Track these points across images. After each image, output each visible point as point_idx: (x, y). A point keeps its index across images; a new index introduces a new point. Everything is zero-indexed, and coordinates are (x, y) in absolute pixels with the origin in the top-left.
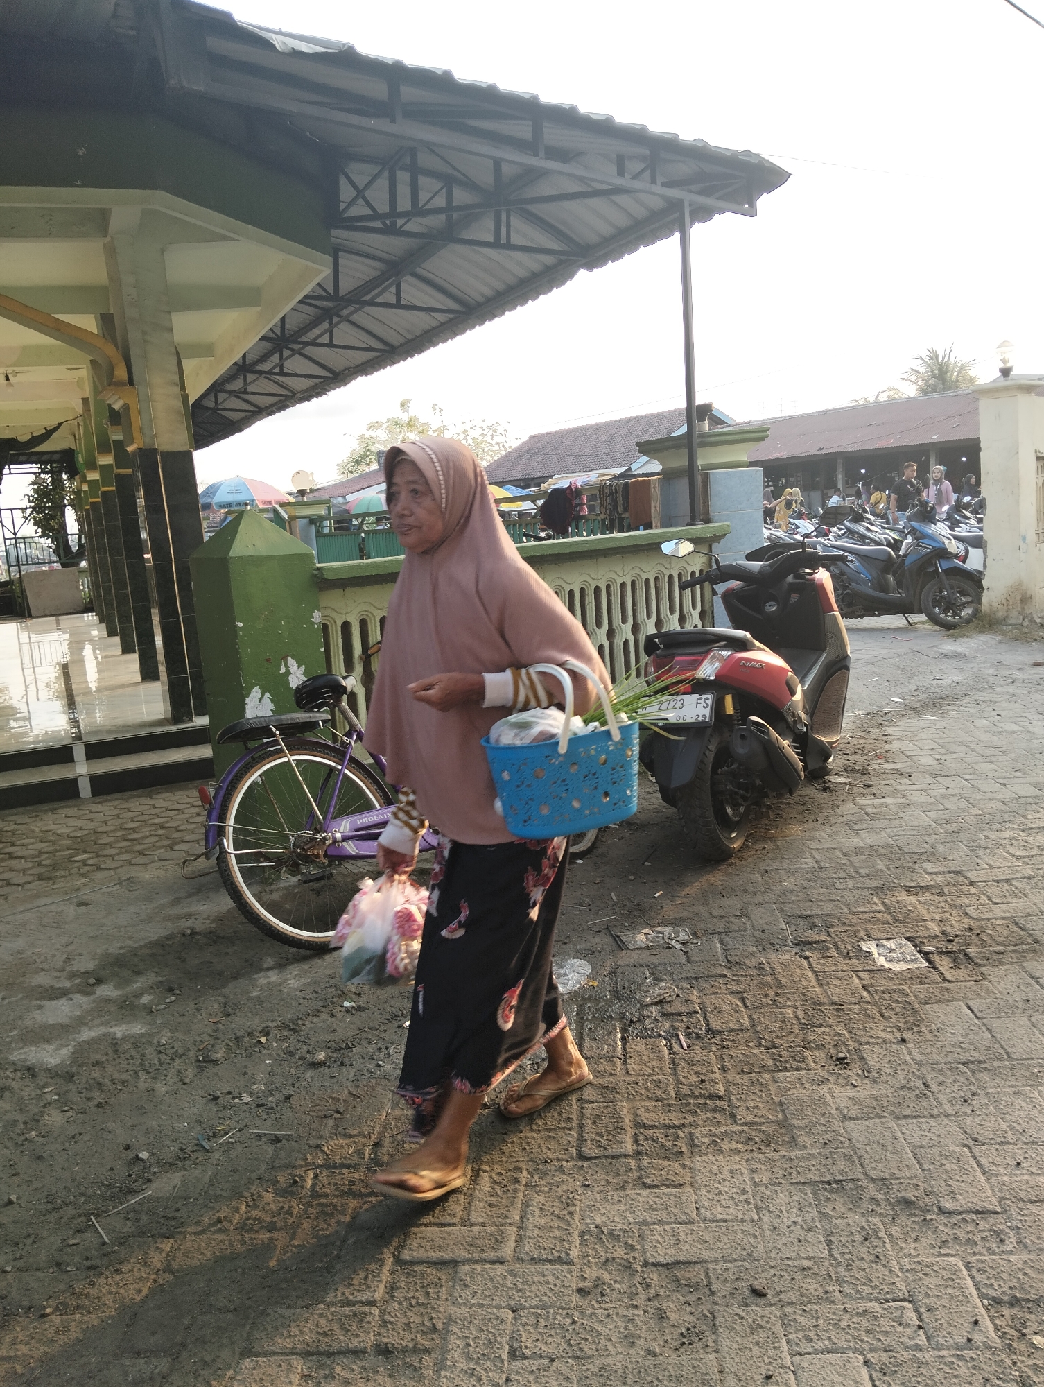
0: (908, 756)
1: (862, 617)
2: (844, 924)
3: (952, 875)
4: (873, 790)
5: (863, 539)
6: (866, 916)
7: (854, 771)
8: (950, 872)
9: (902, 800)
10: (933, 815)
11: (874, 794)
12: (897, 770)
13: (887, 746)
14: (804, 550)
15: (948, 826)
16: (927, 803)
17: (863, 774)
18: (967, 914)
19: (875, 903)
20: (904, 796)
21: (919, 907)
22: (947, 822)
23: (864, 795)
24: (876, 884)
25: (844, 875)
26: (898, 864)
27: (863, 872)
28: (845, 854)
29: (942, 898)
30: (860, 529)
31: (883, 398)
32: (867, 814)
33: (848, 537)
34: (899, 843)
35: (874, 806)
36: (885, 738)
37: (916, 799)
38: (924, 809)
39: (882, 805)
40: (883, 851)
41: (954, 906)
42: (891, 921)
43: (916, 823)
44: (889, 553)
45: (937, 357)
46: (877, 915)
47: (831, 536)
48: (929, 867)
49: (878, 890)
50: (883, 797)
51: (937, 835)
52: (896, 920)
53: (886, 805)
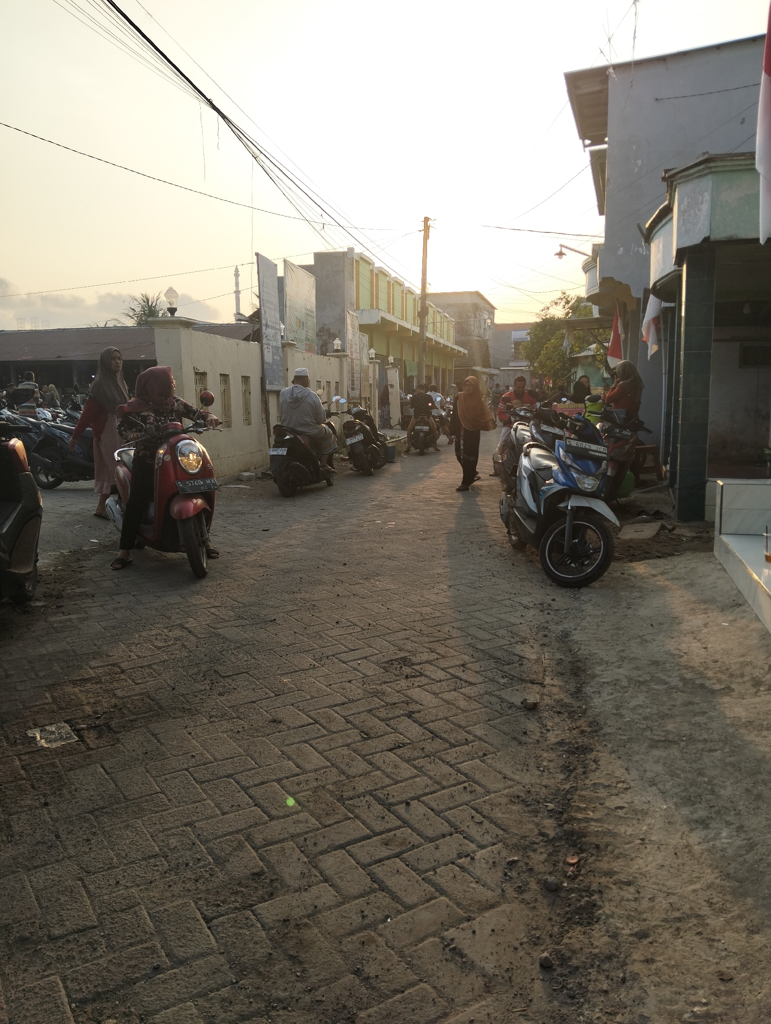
0: (94, 582)
1: (77, 480)
2: (17, 718)
3: (110, 667)
4: (63, 609)
6: (36, 709)
7: (51, 596)
8: (108, 665)
9: (84, 615)
10: (104, 624)
11: (63, 612)
12: (85, 592)
13: (80, 576)
15: (114, 631)
16: (102, 616)
17: (58, 598)
18: (115, 695)
19: (46, 698)
20: (86, 612)
21: (80, 695)
22: (114, 628)
23: (55, 614)
24: (50, 682)
25: (25, 678)
26: (70, 664)
27: (41, 674)
28: (30, 662)
29: (100, 686)
31: (110, 325)
32: (54, 628)
33: (69, 421)
34: (74, 648)
35: (61, 622)
36: (80, 569)
37: (94, 613)
38: (99, 620)
39: (67, 620)
40: (60, 656)
41: (106, 691)
42: (55, 709)
43: (90, 631)
45: (148, 300)
46: (47, 707)
47: (58, 420)
48: (93, 663)
49: (51, 687)
50: (69, 614)
51: (104, 638)
52: (60, 708)
53: (70, 620)
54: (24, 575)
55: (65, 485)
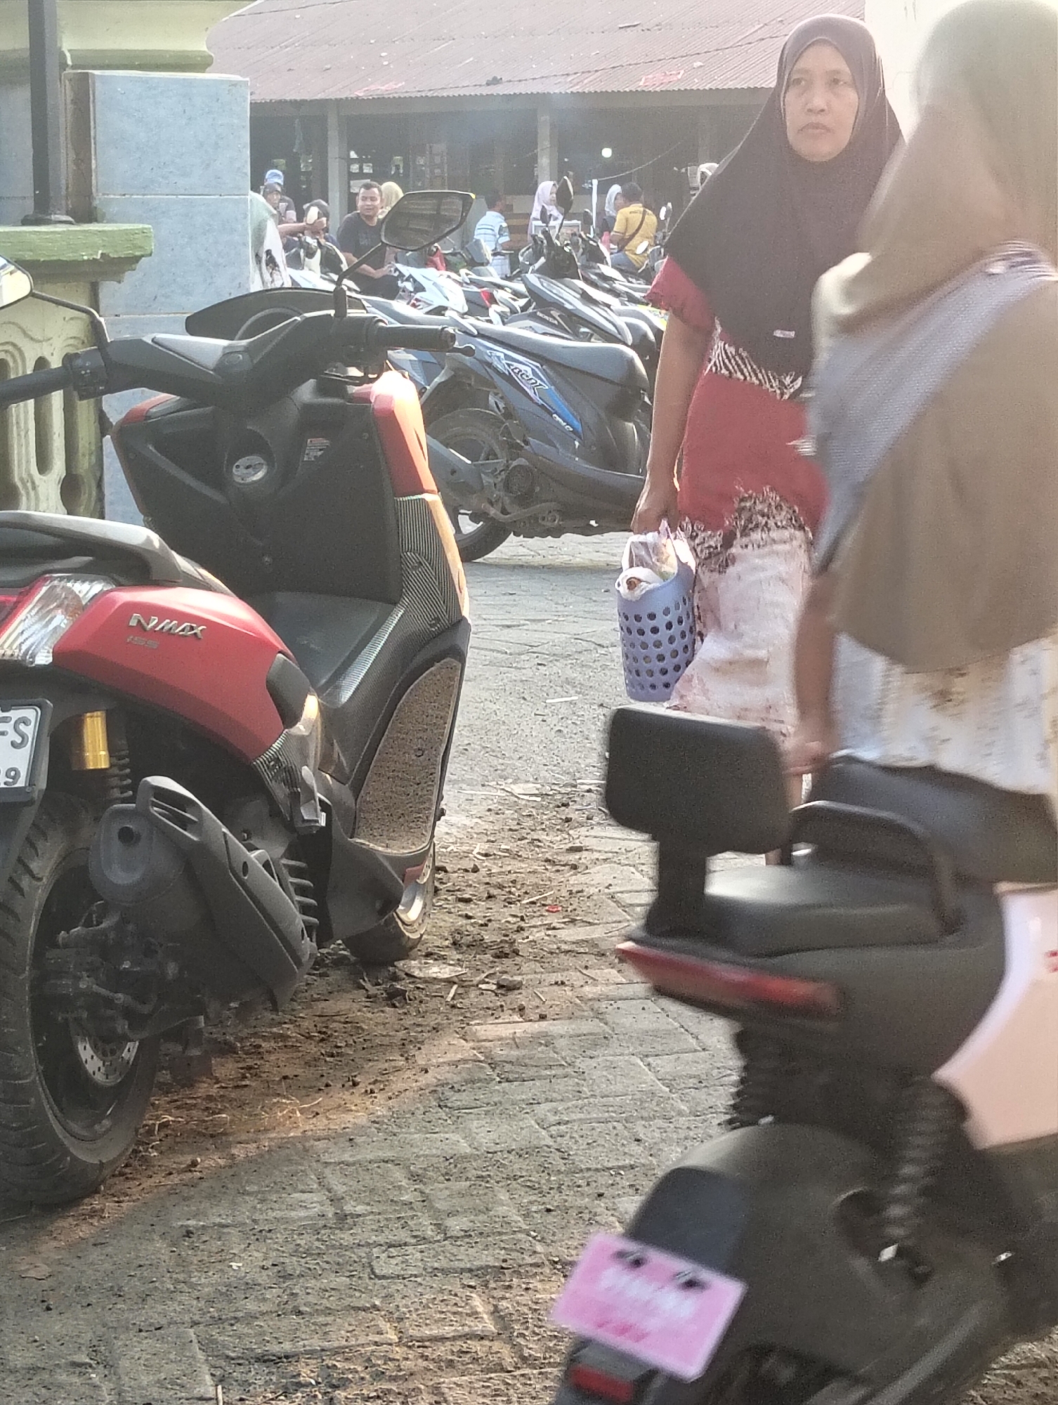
1: (557, 533)
2: (379, 1375)
4: (520, 998)
5: (573, 322)
6: (442, 1350)
7: (477, 945)
10: (665, 1065)
11: (521, 1009)
12: (592, 943)
13: (575, 880)
14: (341, 313)
15: (701, 1095)
16: (655, 1034)
17: (501, 955)
19: (474, 1314)
20: (599, 1015)
23: (493, 1012)
24: (489, 1258)
25: (403, 1236)
26: (554, 1200)
27: (456, 1225)
28: (415, 1177)
30: (567, 294)
32: (494, 1065)
33: (533, 317)
34: (563, 1142)
35: (515, 1042)
36: (572, 858)
37: (627, 1021)
38: (645, 1049)
39: (535, 1039)
40: (518, 1166)
42: (509, 1359)
43: (619, 1088)
44: (631, 362)
46: (475, 1346)
47: (494, 310)
49: (488, 1276)
50: (543, 1017)
51: (668, 1119)
52: (524, 1359)
53: (547, 1041)
54: (396, 861)
55: (513, 548)
